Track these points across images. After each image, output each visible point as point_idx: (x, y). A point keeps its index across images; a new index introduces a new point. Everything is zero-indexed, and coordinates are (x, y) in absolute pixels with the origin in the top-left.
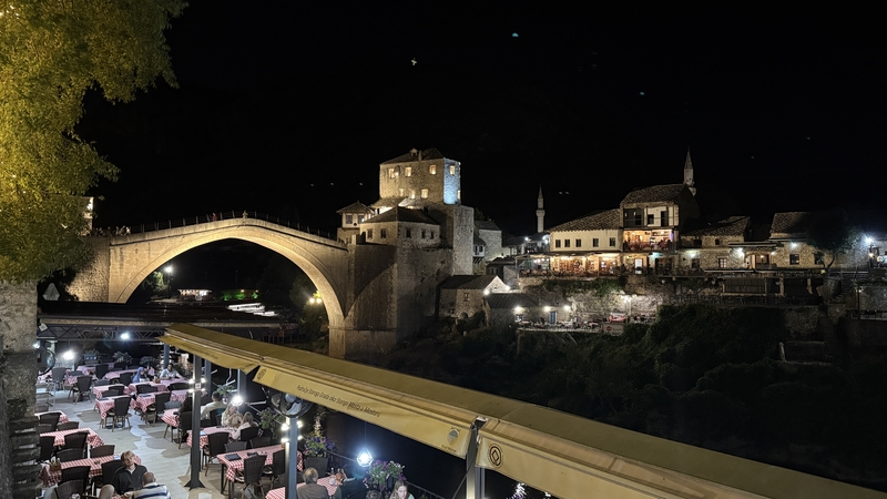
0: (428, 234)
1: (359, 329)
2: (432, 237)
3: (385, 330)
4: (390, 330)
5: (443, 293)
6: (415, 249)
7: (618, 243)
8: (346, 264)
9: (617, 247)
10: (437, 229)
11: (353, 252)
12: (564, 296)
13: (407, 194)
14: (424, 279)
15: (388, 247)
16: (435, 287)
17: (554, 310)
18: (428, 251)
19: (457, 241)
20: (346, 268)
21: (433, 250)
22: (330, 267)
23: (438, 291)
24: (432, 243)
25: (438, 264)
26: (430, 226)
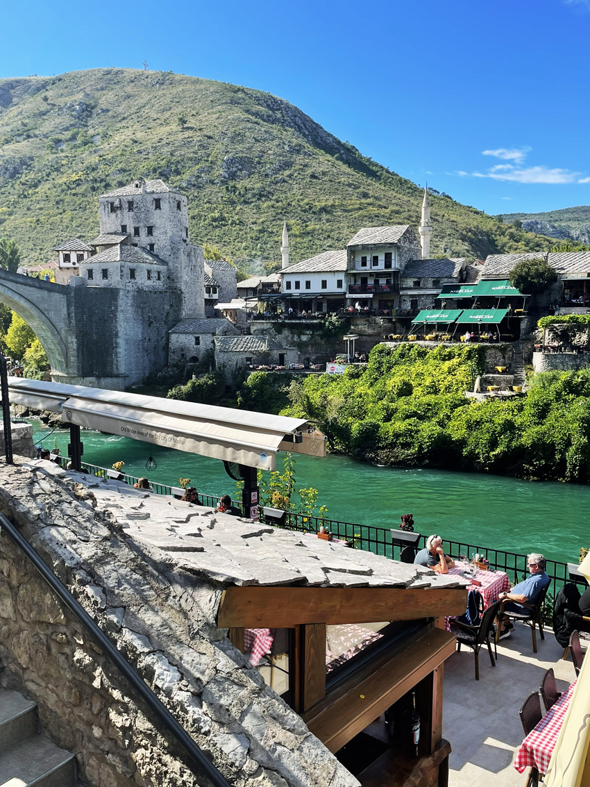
0: (154, 275)
2: (159, 279)
3: (111, 377)
4: (117, 376)
5: (174, 337)
6: (140, 291)
7: (344, 285)
8: (66, 308)
9: (344, 289)
10: (163, 268)
11: (72, 295)
12: (292, 338)
13: (130, 230)
14: (151, 322)
15: (111, 289)
16: (164, 331)
17: (284, 352)
18: (155, 293)
19: (186, 282)
20: (65, 311)
21: (161, 293)
22: (47, 310)
23: (168, 335)
24: (159, 285)
25: (166, 307)
26: (156, 267)
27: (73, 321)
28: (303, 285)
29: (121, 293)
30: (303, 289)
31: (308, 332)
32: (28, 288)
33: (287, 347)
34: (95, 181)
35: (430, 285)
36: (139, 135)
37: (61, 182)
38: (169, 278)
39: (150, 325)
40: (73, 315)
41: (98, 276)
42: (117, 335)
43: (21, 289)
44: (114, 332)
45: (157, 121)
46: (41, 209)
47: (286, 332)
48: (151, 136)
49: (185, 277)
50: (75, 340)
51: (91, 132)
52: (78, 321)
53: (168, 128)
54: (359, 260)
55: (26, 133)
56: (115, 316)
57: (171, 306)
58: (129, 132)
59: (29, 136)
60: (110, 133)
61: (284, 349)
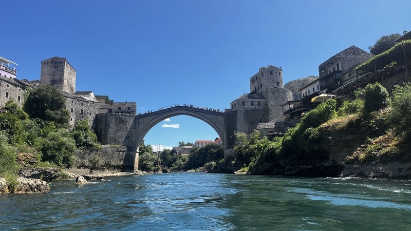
0: (256, 103)
1: (228, 148)
2: (259, 105)
6: (247, 111)
7: (320, 87)
8: (223, 121)
10: (262, 100)
11: (225, 116)
13: (257, 88)
18: (254, 111)
19: (272, 105)
21: (257, 110)
22: (216, 123)
24: (259, 108)
25: (260, 116)
26: (257, 100)
28: (308, 93)
29: (238, 112)
32: (208, 114)
38: (265, 104)
39: (252, 125)
40: (225, 124)
49: (271, 102)
50: (226, 134)
52: (226, 126)
54: (328, 73)
56: (236, 122)
57: (263, 116)
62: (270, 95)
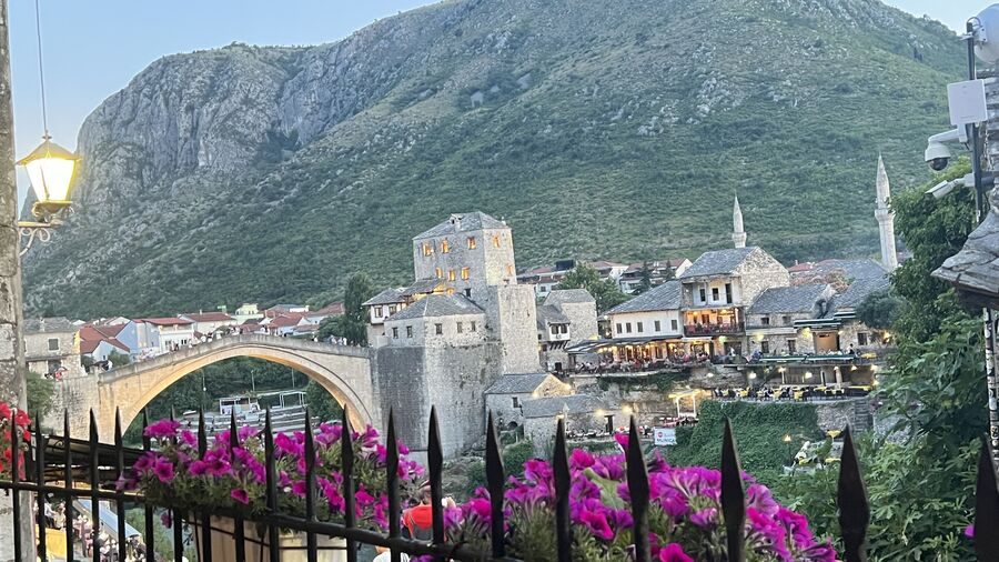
0: (467, 327)
5: (490, 398)
6: (449, 348)
7: (679, 326)
8: (369, 373)
9: (679, 331)
10: (479, 317)
11: (376, 358)
12: (621, 395)
13: (446, 274)
14: (464, 383)
15: (416, 349)
16: (480, 392)
17: (611, 413)
18: (467, 348)
19: (507, 331)
20: (368, 377)
21: (473, 347)
22: (349, 379)
23: (484, 396)
24: (475, 338)
25: (481, 363)
26: (469, 317)
27: (377, 388)
28: (634, 328)
29: (427, 352)
30: (635, 333)
31: (638, 387)
32: (326, 355)
33: (615, 407)
34: (517, 142)
35: (780, 322)
36: (582, 67)
37: (473, 149)
38: (487, 327)
39: (461, 386)
40: (377, 381)
41: (402, 333)
42: (423, 401)
43: (320, 358)
44: (420, 399)
45: (608, 41)
46: (447, 191)
47: (614, 388)
48: (596, 67)
49: (505, 324)
50: (379, 409)
51: (518, 71)
52: (382, 388)
53: (621, 51)
54: (697, 294)
55: (432, 87)
56: (420, 379)
57: (488, 361)
58: (568, 66)
59: (435, 91)
60: (543, 69)
61: (612, 410)
62: (502, 303)
